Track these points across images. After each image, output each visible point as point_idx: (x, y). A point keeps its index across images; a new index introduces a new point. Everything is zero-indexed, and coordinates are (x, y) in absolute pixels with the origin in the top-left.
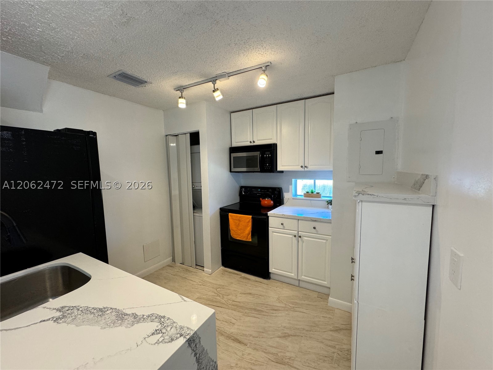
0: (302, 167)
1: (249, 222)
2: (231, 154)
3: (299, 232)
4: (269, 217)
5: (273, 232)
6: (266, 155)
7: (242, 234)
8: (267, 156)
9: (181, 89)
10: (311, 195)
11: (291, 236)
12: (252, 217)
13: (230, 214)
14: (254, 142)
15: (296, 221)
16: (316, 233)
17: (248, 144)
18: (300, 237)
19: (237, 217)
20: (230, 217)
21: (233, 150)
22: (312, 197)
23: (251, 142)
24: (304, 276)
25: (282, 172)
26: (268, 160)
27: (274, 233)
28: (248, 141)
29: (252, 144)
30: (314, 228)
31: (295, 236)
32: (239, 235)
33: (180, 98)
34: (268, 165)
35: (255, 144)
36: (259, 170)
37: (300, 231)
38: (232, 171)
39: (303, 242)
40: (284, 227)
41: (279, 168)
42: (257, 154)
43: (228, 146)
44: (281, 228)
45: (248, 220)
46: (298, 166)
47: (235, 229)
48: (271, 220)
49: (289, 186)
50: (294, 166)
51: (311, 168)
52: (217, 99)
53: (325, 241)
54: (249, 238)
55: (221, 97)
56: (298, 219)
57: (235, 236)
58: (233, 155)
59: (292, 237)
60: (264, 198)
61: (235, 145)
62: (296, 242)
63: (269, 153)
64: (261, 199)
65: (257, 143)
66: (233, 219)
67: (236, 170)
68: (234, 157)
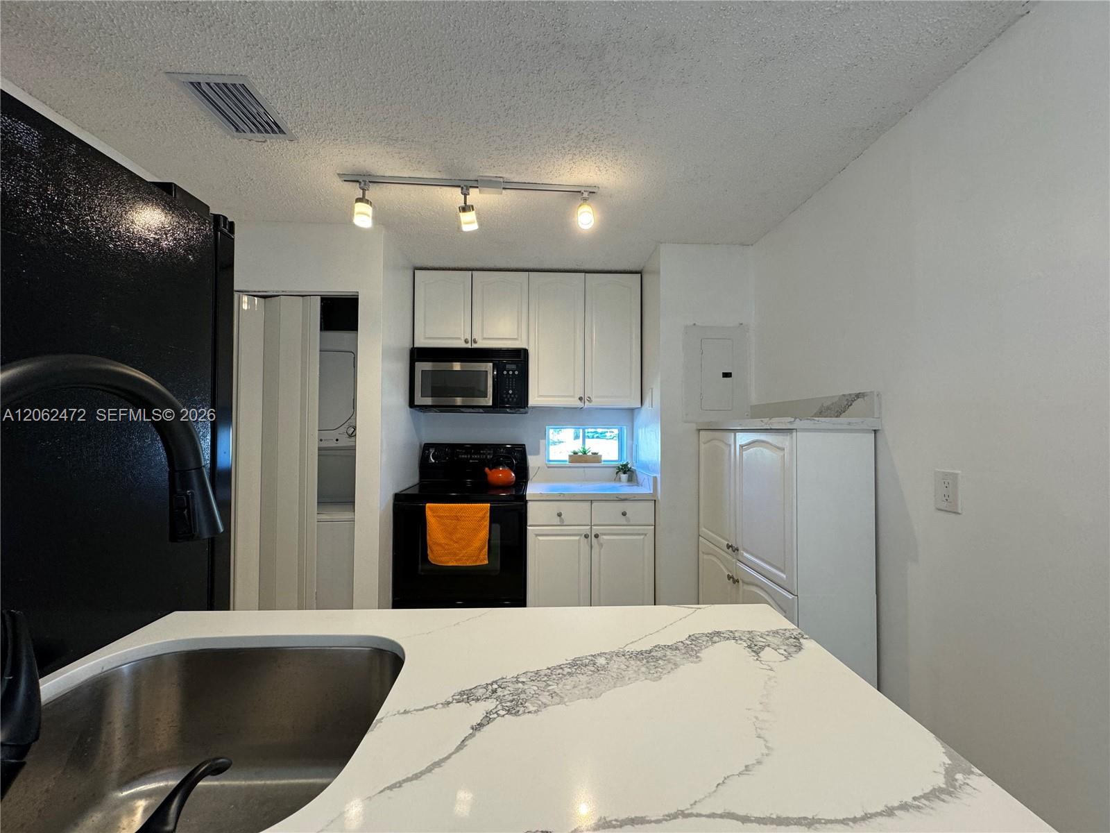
0: (580, 399)
1: (483, 518)
2: (416, 363)
3: (594, 527)
5: (537, 535)
6: (508, 372)
7: (465, 552)
8: (511, 373)
9: (363, 181)
11: (577, 538)
12: (490, 508)
13: (427, 505)
14: (475, 342)
15: (587, 505)
16: (625, 523)
17: (461, 344)
18: (596, 536)
19: (451, 510)
20: (428, 513)
21: (418, 354)
22: (586, 462)
23: (466, 342)
25: (534, 410)
26: (512, 381)
27: (541, 538)
28: (459, 338)
29: (468, 346)
30: (624, 514)
31: (586, 536)
32: (455, 554)
34: (511, 392)
35: (475, 346)
36: (490, 404)
37: (595, 525)
39: (601, 545)
40: (562, 520)
41: (534, 400)
42: (488, 367)
43: (408, 345)
44: (557, 524)
45: (480, 515)
46: (573, 397)
47: (443, 541)
48: (532, 507)
49: (539, 442)
51: (596, 402)
53: (642, 537)
54: (481, 557)
55: (475, 227)
56: (591, 501)
57: (443, 559)
58: (421, 366)
59: (579, 540)
60: (495, 464)
61: (421, 342)
62: (588, 548)
63: (514, 367)
64: (487, 469)
65: (482, 344)
66: (439, 517)
67: (428, 401)
68: (422, 372)
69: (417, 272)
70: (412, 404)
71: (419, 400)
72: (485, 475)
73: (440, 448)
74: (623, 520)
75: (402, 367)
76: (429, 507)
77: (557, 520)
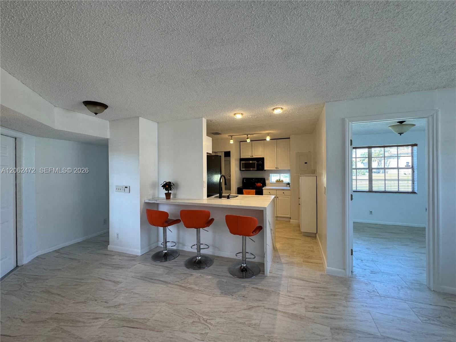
0: (276, 168)
1: (254, 193)
6: (259, 162)
9: (232, 136)
10: (279, 181)
12: (256, 191)
14: (253, 156)
15: (276, 190)
16: (284, 195)
17: (250, 157)
18: (277, 197)
19: (248, 191)
20: (244, 191)
21: (241, 160)
23: (251, 156)
24: (280, 214)
25: (265, 170)
26: (260, 164)
29: (251, 157)
30: (283, 193)
33: (231, 140)
34: (260, 167)
35: (253, 157)
36: (256, 170)
37: (277, 195)
39: (279, 199)
40: (270, 194)
42: (255, 162)
43: (239, 158)
46: (274, 167)
48: (264, 191)
49: (268, 178)
50: (272, 167)
51: (280, 169)
52: (248, 142)
53: (288, 198)
58: (242, 162)
60: (258, 182)
61: (242, 157)
62: (276, 200)
63: (261, 162)
64: (256, 183)
65: (254, 157)
66: (246, 193)
67: (244, 169)
68: (242, 163)
69: (241, 142)
70: (240, 170)
71: (242, 169)
72: (256, 185)
73: (246, 179)
74: (283, 194)
75: (238, 163)
77: (269, 194)
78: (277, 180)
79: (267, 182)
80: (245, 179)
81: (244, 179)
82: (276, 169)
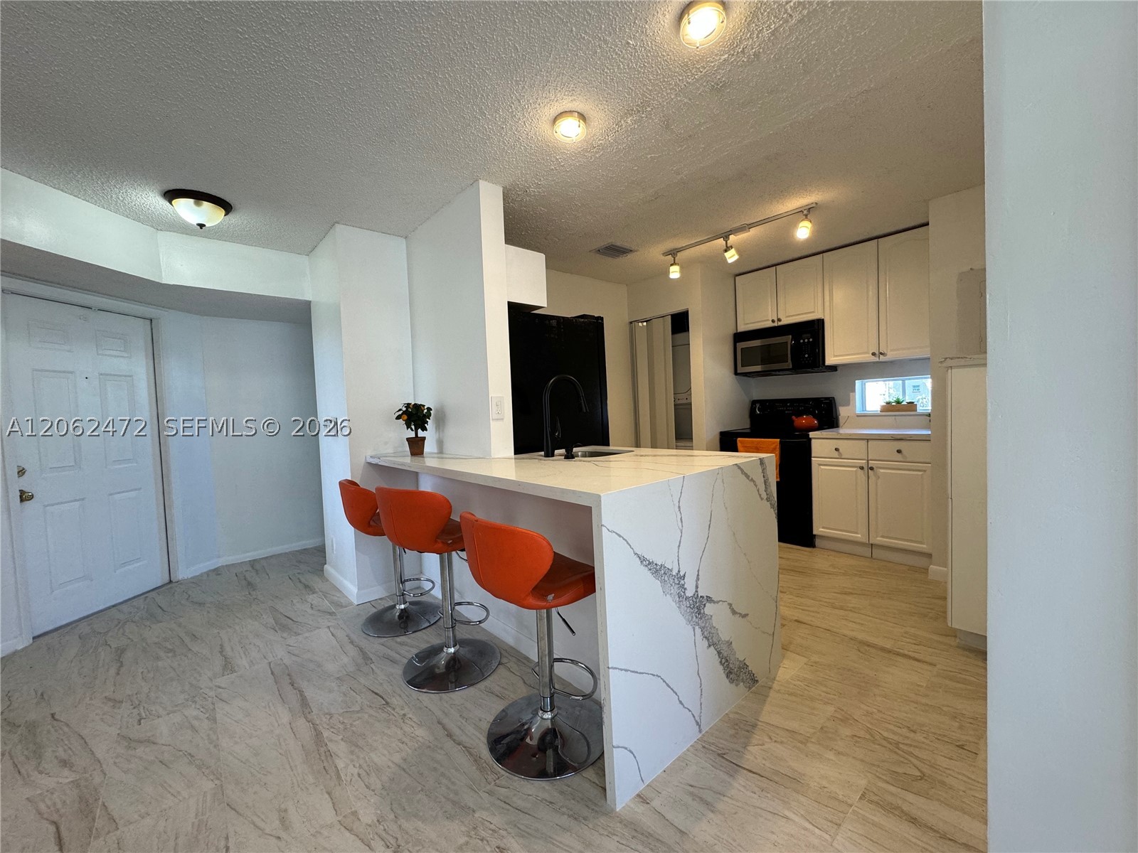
0: (874, 354)
1: (775, 449)
2: (737, 344)
3: (870, 462)
4: (813, 441)
5: (820, 465)
6: (804, 340)
8: (806, 340)
9: (673, 253)
10: (894, 408)
11: (855, 469)
12: (780, 441)
13: (739, 439)
14: (779, 320)
15: (865, 442)
16: (902, 459)
17: (769, 324)
18: (872, 469)
19: (753, 442)
20: (739, 444)
21: (739, 337)
22: (898, 411)
23: (773, 321)
24: (883, 537)
25: (834, 368)
26: (808, 347)
27: (822, 467)
28: (768, 320)
29: (776, 324)
30: (899, 451)
31: (862, 468)
33: (672, 265)
34: (806, 356)
35: (780, 324)
36: (791, 367)
37: (871, 460)
38: (738, 372)
39: (878, 477)
40: (840, 454)
41: (830, 360)
42: (788, 339)
43: (731, 331)
44: (835, 456)
45: (774, 445)
46: (869, 353)
48: (814, 444)
49: (849, 396)
50: (858, 354)
51: (891, 356)
52: (730, 261)
53: (921, 473)
55: (736, 257)
56: (868, 440)
58: (741, 345)
59: (856, 471)
60: (799, 414)
61: (742, 328)
62: (865, 478)
63: (809, 335)
64: (793, 417)
65: (785, 321)
66: (746, 447)
67: (753, 369)
68: (742, 349)
69: (737, 278)
70: (736, 373)
71: (742, 369)
72: (793, 421)
73: (763, 403)
74: (899, 457)
75: (728, 348)
76: (741, 442)
77: (835, 454)
78: (888, 403)
79: (843, 412)
80: (758, 405)
81: (754, 403)
82: (875, 359)
